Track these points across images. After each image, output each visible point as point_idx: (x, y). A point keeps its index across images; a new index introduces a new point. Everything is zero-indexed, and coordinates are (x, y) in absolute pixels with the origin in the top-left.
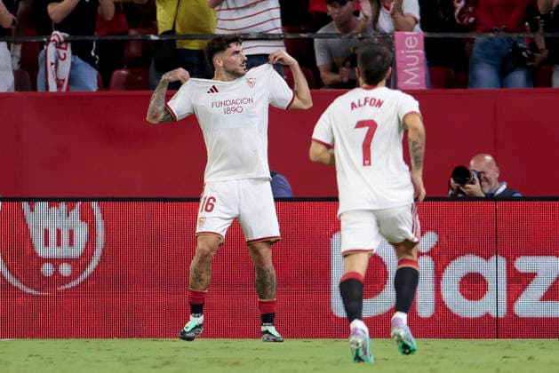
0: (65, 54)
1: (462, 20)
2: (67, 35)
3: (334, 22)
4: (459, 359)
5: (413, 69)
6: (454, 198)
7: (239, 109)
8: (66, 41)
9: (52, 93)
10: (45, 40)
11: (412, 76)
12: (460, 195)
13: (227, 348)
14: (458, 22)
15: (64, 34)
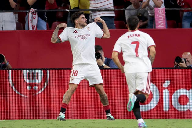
0: (35, 17)
1: (180, 4)
2: (36, 10)
3: (132, 5)
4: (179, 126)
5: (161, 21)
6: (176, 68)
7: (85, 38)
8: (36, 12)
9: (30, 31)
10: (28, 11)
11: (161, 24)
12: (179, 67)
13: (94, 122)
14: (179, 5)
15: (34, 9)
